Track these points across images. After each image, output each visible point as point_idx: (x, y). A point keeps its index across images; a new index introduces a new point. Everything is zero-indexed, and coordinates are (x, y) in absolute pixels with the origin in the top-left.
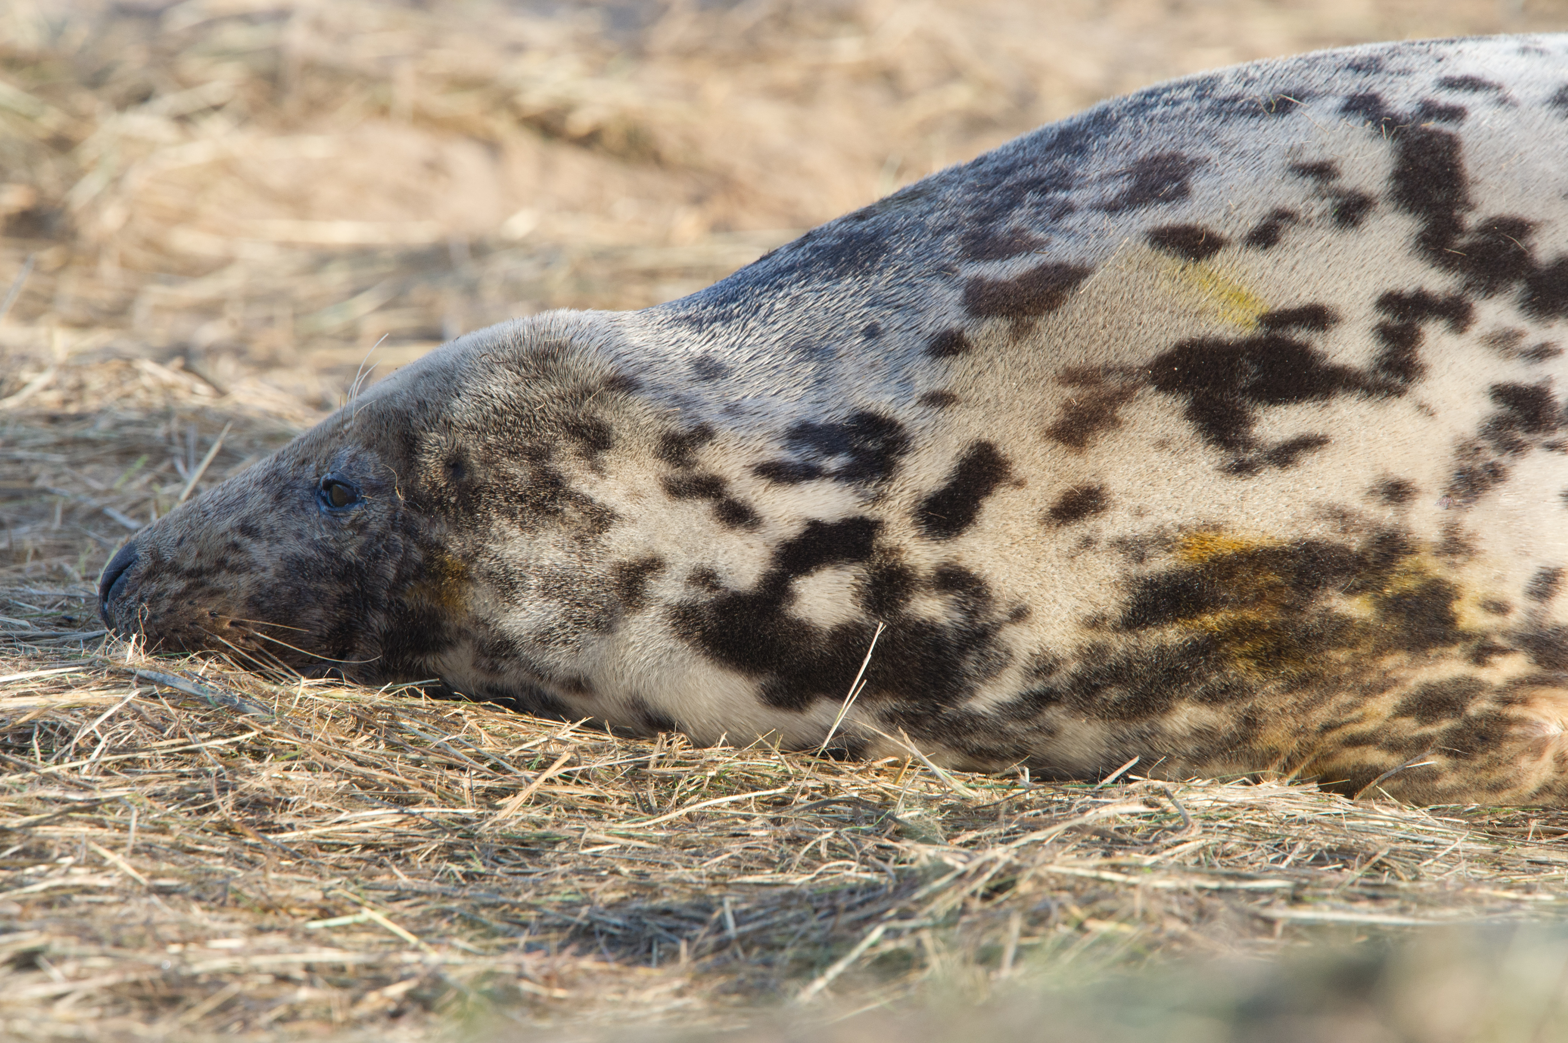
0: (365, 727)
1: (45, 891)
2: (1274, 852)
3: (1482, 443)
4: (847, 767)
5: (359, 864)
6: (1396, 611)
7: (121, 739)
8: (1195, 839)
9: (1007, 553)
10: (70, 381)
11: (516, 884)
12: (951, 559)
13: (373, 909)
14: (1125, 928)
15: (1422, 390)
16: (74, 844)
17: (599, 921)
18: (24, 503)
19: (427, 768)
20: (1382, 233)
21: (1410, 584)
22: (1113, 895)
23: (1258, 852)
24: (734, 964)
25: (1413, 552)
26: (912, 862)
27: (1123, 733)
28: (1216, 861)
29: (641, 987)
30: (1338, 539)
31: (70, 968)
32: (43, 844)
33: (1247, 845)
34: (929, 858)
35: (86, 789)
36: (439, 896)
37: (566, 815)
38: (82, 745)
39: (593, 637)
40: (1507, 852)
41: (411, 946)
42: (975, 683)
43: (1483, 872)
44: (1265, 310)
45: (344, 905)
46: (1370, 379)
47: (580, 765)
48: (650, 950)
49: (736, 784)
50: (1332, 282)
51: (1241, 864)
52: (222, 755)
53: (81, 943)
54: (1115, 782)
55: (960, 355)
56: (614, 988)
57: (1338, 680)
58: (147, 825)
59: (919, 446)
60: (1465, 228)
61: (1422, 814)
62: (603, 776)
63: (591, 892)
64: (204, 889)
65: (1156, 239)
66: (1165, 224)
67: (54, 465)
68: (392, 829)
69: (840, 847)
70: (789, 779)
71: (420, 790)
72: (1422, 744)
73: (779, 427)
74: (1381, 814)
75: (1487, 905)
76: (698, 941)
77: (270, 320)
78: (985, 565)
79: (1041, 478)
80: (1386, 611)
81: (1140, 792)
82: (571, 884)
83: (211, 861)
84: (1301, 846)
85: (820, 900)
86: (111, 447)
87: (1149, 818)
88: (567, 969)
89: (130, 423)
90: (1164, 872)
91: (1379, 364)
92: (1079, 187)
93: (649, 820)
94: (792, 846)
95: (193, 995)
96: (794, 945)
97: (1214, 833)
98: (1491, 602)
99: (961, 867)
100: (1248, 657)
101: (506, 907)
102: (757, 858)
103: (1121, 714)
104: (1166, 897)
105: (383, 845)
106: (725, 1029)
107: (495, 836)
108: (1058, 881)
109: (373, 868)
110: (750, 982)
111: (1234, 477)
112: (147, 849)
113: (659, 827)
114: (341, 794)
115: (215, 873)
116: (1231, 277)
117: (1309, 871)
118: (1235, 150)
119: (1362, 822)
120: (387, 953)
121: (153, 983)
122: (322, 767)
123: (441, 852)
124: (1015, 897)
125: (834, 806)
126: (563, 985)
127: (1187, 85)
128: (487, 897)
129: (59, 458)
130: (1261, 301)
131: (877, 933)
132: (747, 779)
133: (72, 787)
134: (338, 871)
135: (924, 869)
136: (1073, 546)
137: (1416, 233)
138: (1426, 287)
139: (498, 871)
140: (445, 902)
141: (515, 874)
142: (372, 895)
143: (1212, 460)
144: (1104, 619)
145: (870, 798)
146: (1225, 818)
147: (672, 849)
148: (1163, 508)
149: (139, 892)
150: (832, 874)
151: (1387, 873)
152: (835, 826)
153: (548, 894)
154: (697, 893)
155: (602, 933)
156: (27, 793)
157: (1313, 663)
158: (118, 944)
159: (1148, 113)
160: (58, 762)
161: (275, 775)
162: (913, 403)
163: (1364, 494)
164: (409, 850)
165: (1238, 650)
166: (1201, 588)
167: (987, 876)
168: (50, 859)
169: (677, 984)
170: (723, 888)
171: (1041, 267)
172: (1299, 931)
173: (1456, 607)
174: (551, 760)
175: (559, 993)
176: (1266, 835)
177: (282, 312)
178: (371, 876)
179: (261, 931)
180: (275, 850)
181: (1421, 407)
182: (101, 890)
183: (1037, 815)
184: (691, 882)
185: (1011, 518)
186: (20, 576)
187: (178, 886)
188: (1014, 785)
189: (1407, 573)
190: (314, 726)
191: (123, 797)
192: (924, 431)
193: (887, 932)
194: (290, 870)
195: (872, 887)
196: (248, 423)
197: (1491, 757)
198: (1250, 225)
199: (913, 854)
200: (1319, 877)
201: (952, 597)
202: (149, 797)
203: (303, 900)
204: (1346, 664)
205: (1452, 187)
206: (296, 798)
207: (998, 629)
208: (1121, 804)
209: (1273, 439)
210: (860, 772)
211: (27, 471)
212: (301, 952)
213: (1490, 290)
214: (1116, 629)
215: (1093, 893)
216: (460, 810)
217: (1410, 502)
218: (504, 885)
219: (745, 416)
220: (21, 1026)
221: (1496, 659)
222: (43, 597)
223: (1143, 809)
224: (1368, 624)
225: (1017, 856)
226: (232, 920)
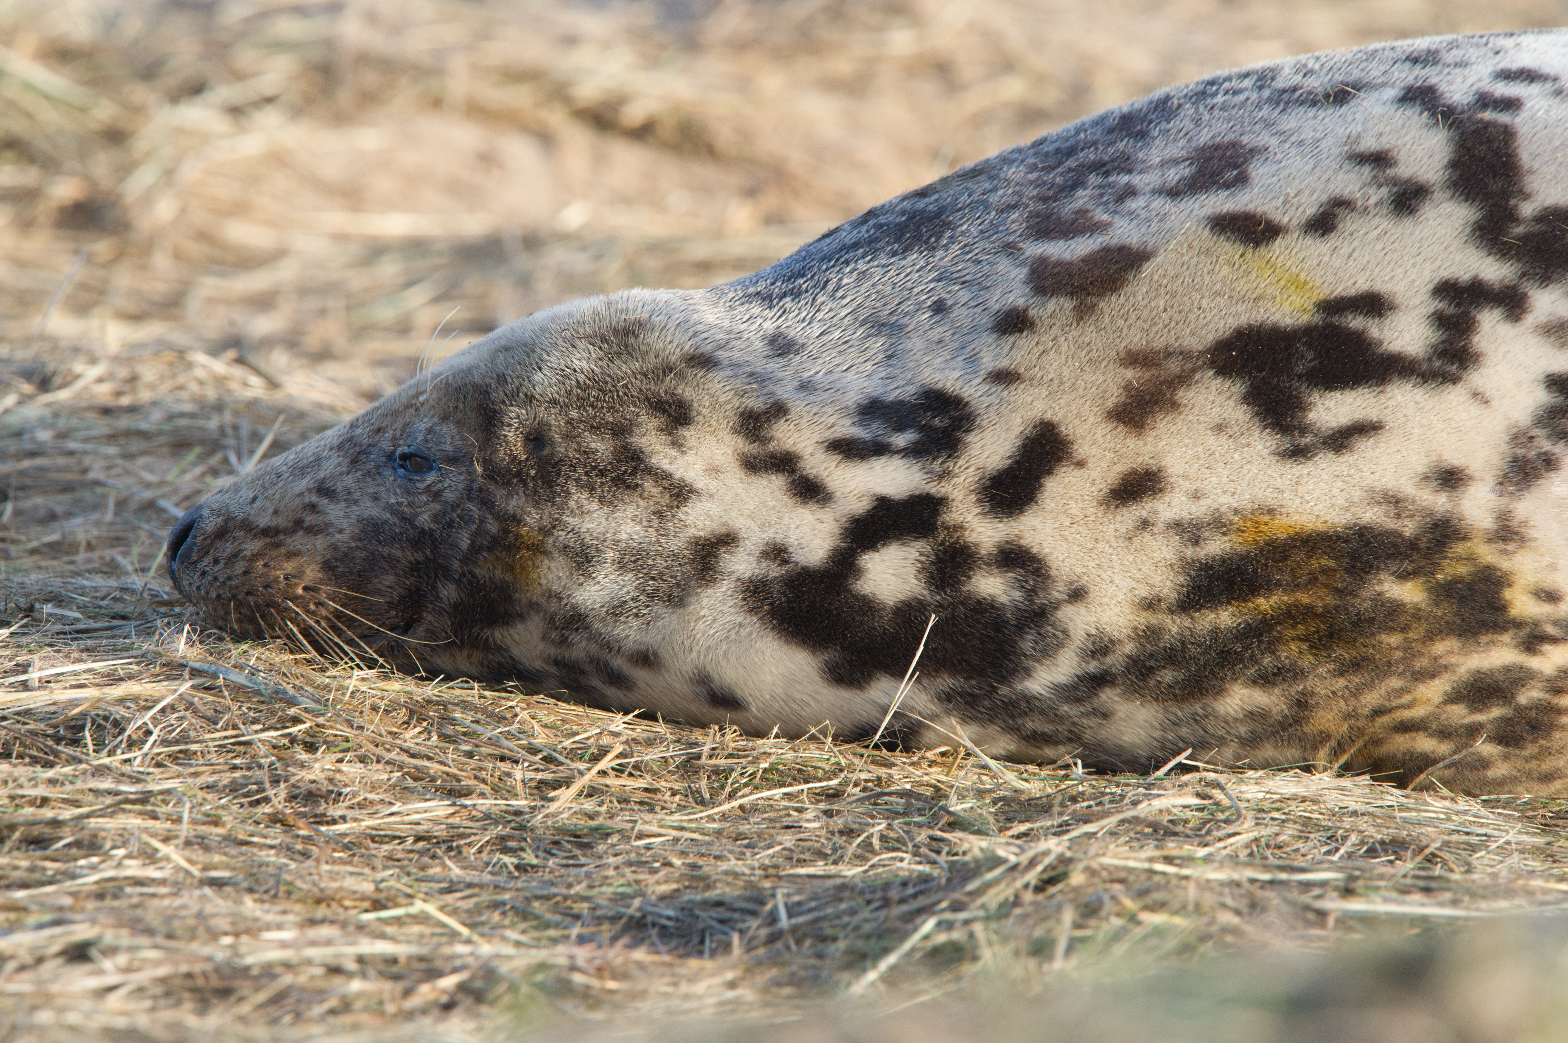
0: (418, 719)
1: (97, 883)
2: (1327, 844)
3: (1535, 432)
4: (899, 757)
5: (411, 856)
6: (1448, 596)
7: (173, 730)
8: (1247, 831)
9: (1066, 533)
10: (123, 373)
11: (569, 876)
12: (1013, 537)
13: (425, 901)
14: (1177, 920)
15: (1477, 378)
16: (127, 836)
17: (651, 913)
18: (77, 495)
19: (479, 760)
20: (1439, 221)
21: (1462, 570)
22: (1166, 887)
23: (1310, 844)
24: (787, 956)
25: (1465, 538)
26: (964, 853)
27: (1176, 716)
28: (1268, 853)
29: (692, 979)
30: (1391, 524)
31: (122, 959)
32: (95, 836)
33: (1300, 837)
34: (982, 850)
35: (138, 781)
36: (492, 888)
37: (619, 806)
38: (134, 737)
39: (665, 610)
40: (1560, 844)
41: (464, 938)
42: (1031, 663)
43: (1535, 864)
44: (1321, 297)
45: (396, 896)
46: (1425, 367)
47: (632, 757)
48: (702, 942)
49: (788, 776)
50: (1388, 270)
51: (1293, 856)
52: (274, 747)
53: (132, 935)
54: (1168, 774)
55: (1025, 333)
56: (667, 979)
57: (1389, 664)
58: (199, 816)
59: (985, 423)
60: (1521, 218)
61: (1474, 806)
62: (655, 768)
63: (643, 884)
64: (257, 881)
65: (1217, 225)
66: (1225, 210)
67: (107, 457)
68: (445, 821)
69: (892, 838)
70: (841, 771)
71: (472, 782)
72: (1473, 731)
73: (850, 403)
74: (1433, 806)
75: (1540, 897)
76: (751, 933)
77: (323, 312)
78: (1045, 544)
79: (1101, 459)
80: (1438, 596)
81: (1193, 784)
82: (623, 876)
83: (263, 853)
84: (1354, 838)
85: (873, 892)
86: (163, 439)
87: (1201, 810)
88: (619, 961)
89: (182, 415)
90: (1216, 865)
91: (1435, 352)
92: (1141, 172)
93: (702, 811)
94: (844, 838)
95: (245, 987)
96: (846, 937)
97: (1266, 826)
98: (1545, 592)
99: (1013, 859)
100: (1300, 639)
101: (559, 898)
102: (809, 849)
103: (1175, 696)
104: (1218, 889)
105: (435, 837)
106: (778, 1021)
107: (547, 828)
108: (1110, 873)
109: (426, 859)
110: (802, 973)
111: (1290, 461)
112: (199, 840)
113: (711, 819)
114: (394, 786)
115: (267, 865)
116: (1289, 263)
117: (1360, 863)
118: (1293, 139)
119: (1414, 814)
120: (439, 945)
121: (205, 974)
122: (375, 759)
123: (494, 844)
124: (1067, 889)
125: (886, 798)
126: (615, 977)
127: (1247, 75)
128: (540, 888)
129: (112, 450)
130: (1318, 288)
131: (929, 925)
132: (800, 771)
133: (124, 779)
134: (390, 863)
135: (976, 861)
136: (1130, 528)
137: (1472, 221)
138: (1482, 276)
139: (550, 863)
140: (497, 894)
141: (567, 866)
142: (424, 887)
143: (1268, 444)
144: (1159, 601)
145: (922, 790)
146: (1278, 810)
147: (724, 841)
148: (1219, 491)
149: (191, 884)
150: (884, 866)
151: (1439, 865)
152: (887, 818)
153: (601, 886)
154: (750, 885)
155: (654, 925)
156: (79, 785)
157: (1365, 646)
158: (170, 936)
159: (1209, 101)
160: (111, 754)
161: (328, 767)
162: (979, 380)
163: (1417, 480)
164: (462, 842)
165: (1290, 633)
166: (1255, 571)
167: (1040, 868)
168: (102, 851)
169: (730, 976)
170: (775, 879)
171: (1104, 249)
172: (1351, 923)
173: (1508, 594)
174: (603, 752)
175: (612, 985)
176: (1318, 827)
177: (335, 303)
178: (423, 868)
179: (313, 922)
180: (327, 842)
181: (1475, 395)
182: (153, 881)
183: (1090, 807)
184: (744, 874)
185: (1071, 498)
186: (72, 568)
187: (230, 878)
188: (1066, 777)
189: (1459, 559)
190: (366, 718)
191: (175, 789)
192: (990, 409)
193: (939, 924)
194: (342, 862)
195: (925, 879)
196: (301, 415)
197: (1541, 746)
198: (1308, 213)
199: (966, 846)
200: (1371, 870)
201: (1013, 575)
202: (202, 789)
203: (355, 892)
204: (1397, 648)
205: (1508, 176)
206: (348, 789)
207: (1056, 608)
208: (1174, 795)
209: (1328, 424)
210: (913, 764)
211: (79, 463)
212: (354, 944)
213: (1545, 280)
214: (1171, 611)
215: (1147, 884)
216: (513, 802)
217: (1462, 488)
218: (556, 877)
219: (818, 392)
220: (73, 1018)
221: (1547, 647)
222: (96, 589)
223: (1196, 801)
224: (1419, 609)
225: (1069, 848)
226: (284, 912)
